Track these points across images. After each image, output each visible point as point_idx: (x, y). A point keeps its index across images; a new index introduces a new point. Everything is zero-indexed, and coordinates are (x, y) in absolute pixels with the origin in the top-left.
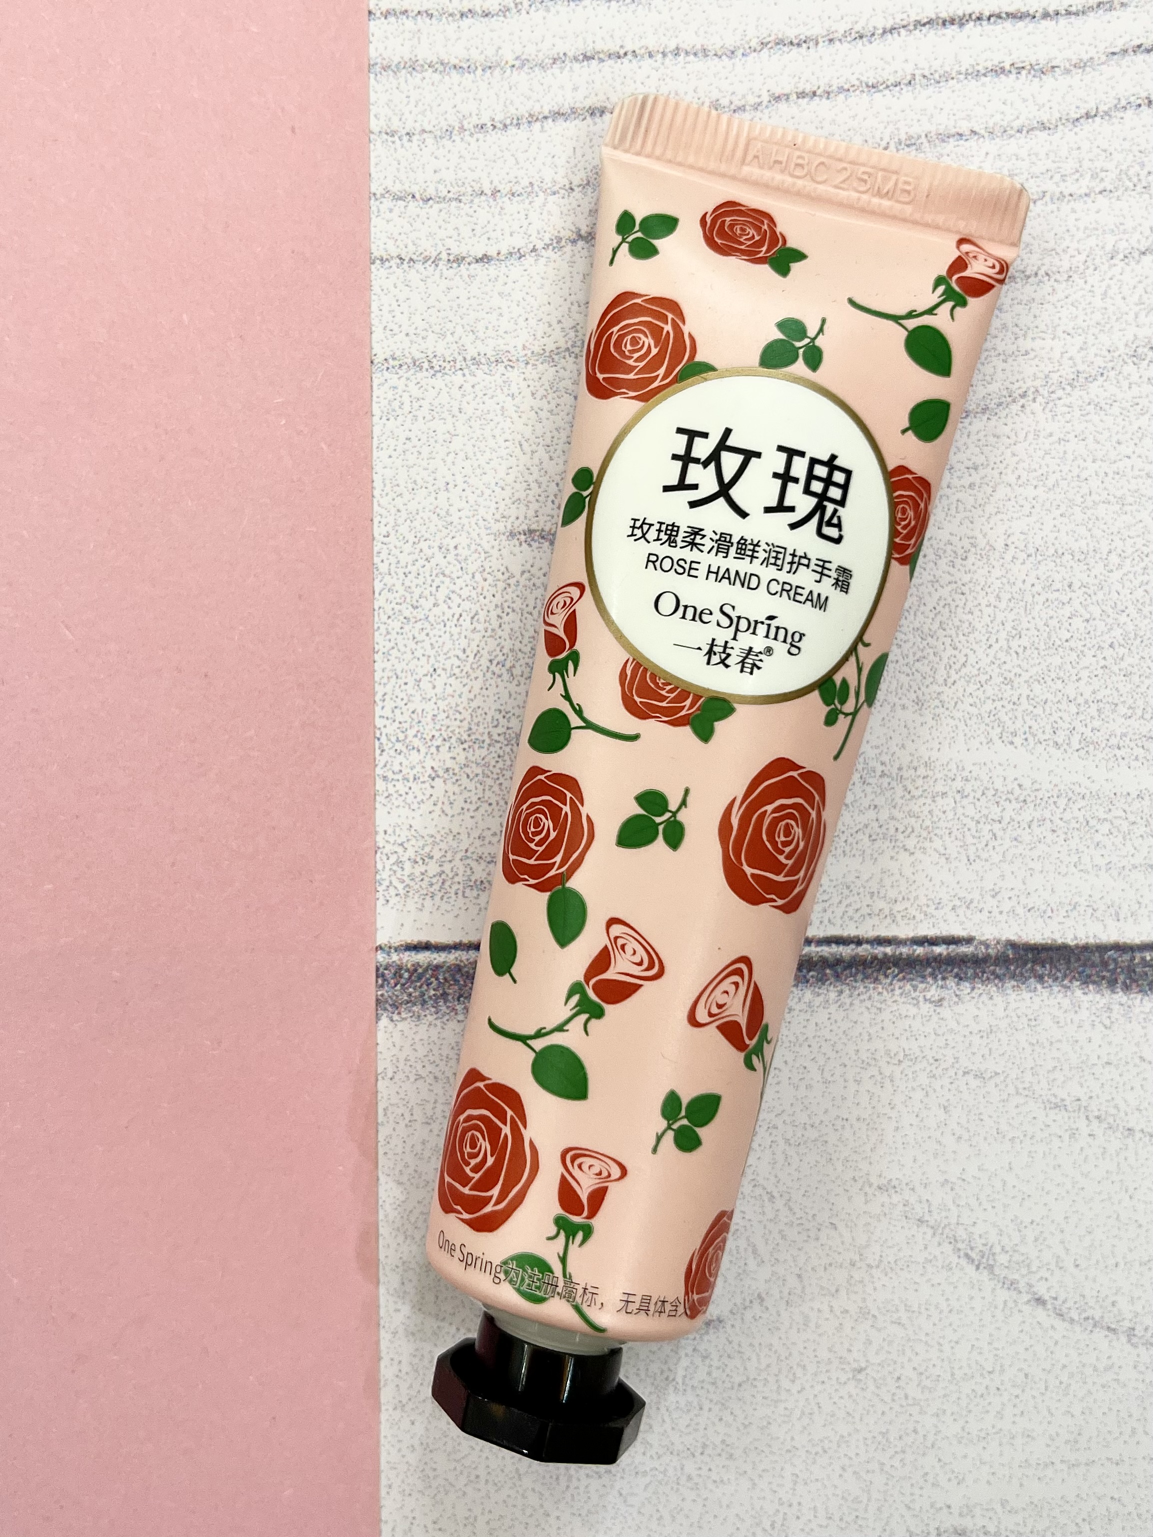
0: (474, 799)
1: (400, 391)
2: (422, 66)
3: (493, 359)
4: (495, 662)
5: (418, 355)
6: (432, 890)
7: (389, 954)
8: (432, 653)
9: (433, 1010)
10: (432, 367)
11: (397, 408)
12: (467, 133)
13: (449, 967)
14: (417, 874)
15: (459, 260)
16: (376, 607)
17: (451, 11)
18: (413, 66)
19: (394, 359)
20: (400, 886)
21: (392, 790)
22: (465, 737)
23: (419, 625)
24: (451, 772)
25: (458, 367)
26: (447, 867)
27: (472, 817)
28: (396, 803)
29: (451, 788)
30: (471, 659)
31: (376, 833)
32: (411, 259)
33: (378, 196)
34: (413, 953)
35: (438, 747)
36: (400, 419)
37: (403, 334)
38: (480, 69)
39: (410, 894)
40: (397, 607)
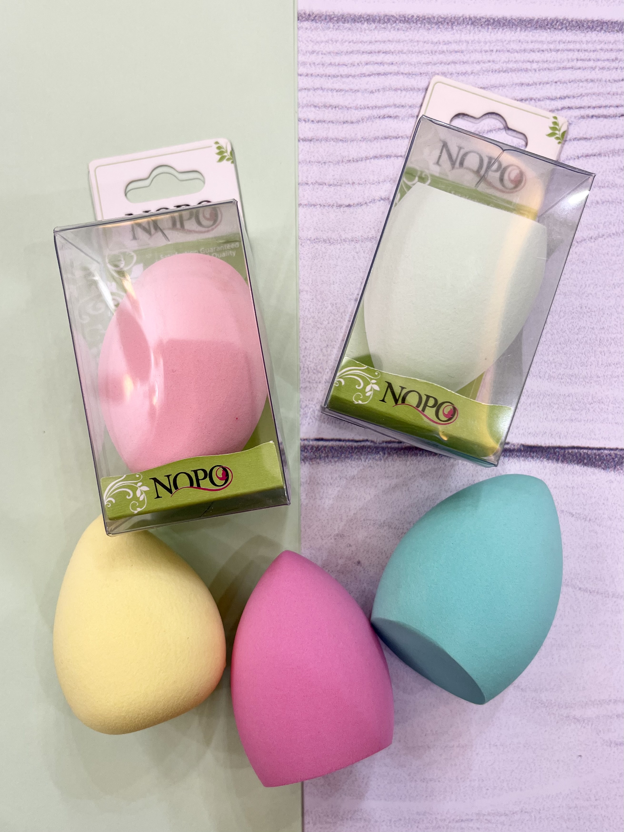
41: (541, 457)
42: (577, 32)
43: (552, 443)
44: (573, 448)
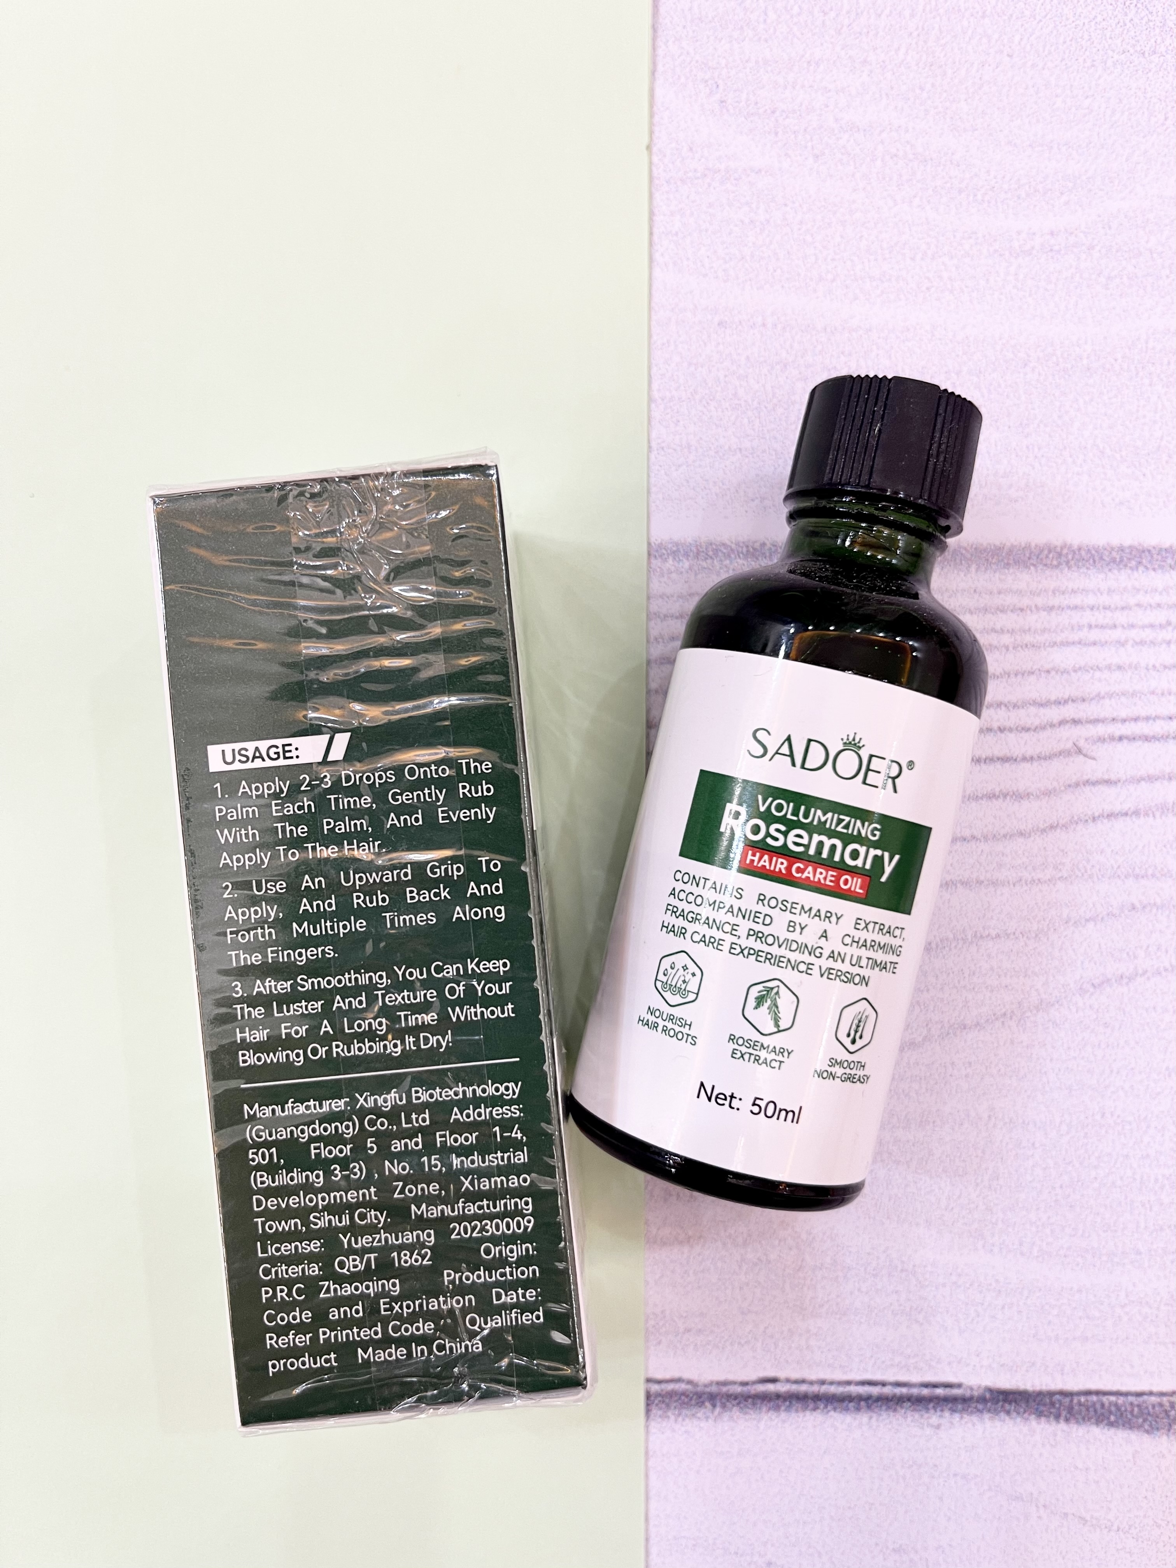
41: (1025, 1412)
42: (1089, 572)
43: (1046, 1385)
44: (1088, 1393)
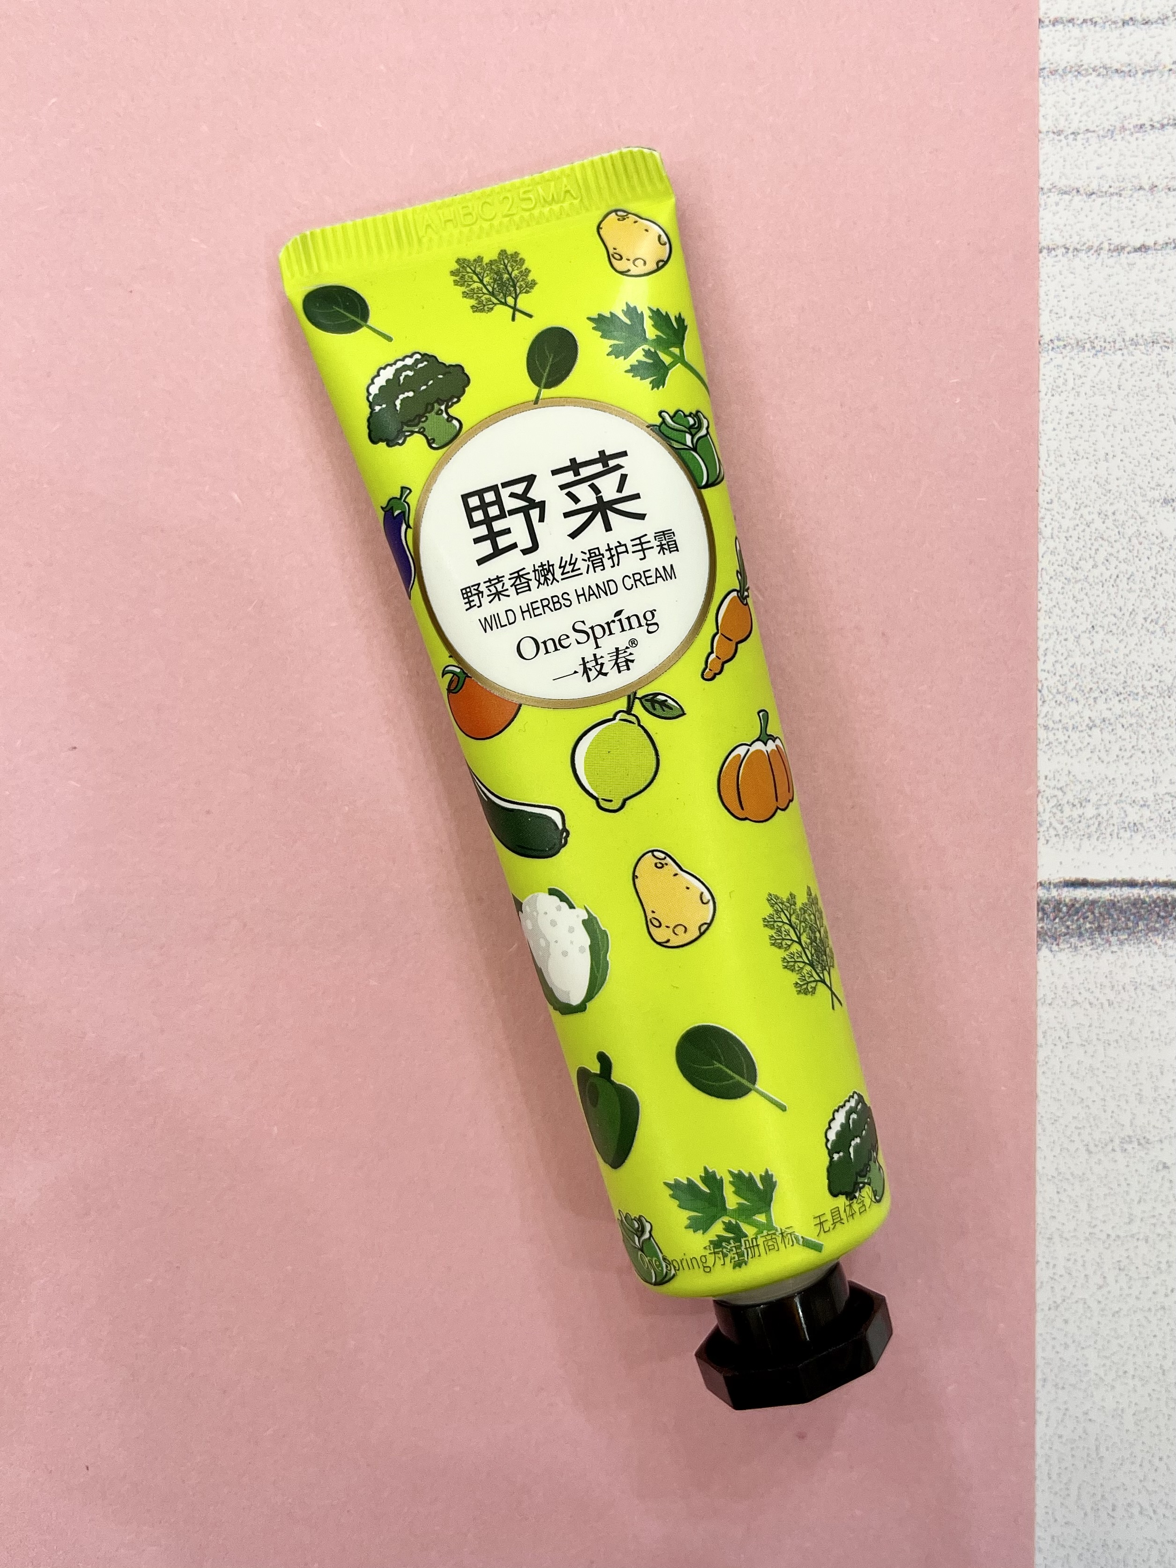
0: (1129, 747)
1: (1064, 370)
2: (1087, 70)
3: (1149, 340)
4: (1149, 621)
5: (1080, 336)
6: (1089, 831)
7: (1048, 889)
8: (1090, 611)
9: (1090, 941)
10: (1094, 348)
11: (1061, 385)
12: (1128, 132)
13: (1104, 902)
14: (1075, 816)
15: (1120, 249)
16: (1040, 569)
17: (1113, 19)
18: (1078, 71)
19: (1059, 340)
20: (1060, 827)
21: (1052, 738)
22: (1121, 689)
23: (1079, 586)
24: (1107, 722)
25: (1117, 346)
26: (1103, 811)
27: (1126, 764)
28: (1056, 751)
29: (1107, 736)
30: (1127, 617)
31: (1038, 778)
32: (1076, 249)
33: (1045, 190)
34: (1071, 889)
35: (1095, 699)
36: (1064, 395)
37: (1068, 317)
38: (1140, 73)
39: (1069, 834)
40: (1061, 569)
